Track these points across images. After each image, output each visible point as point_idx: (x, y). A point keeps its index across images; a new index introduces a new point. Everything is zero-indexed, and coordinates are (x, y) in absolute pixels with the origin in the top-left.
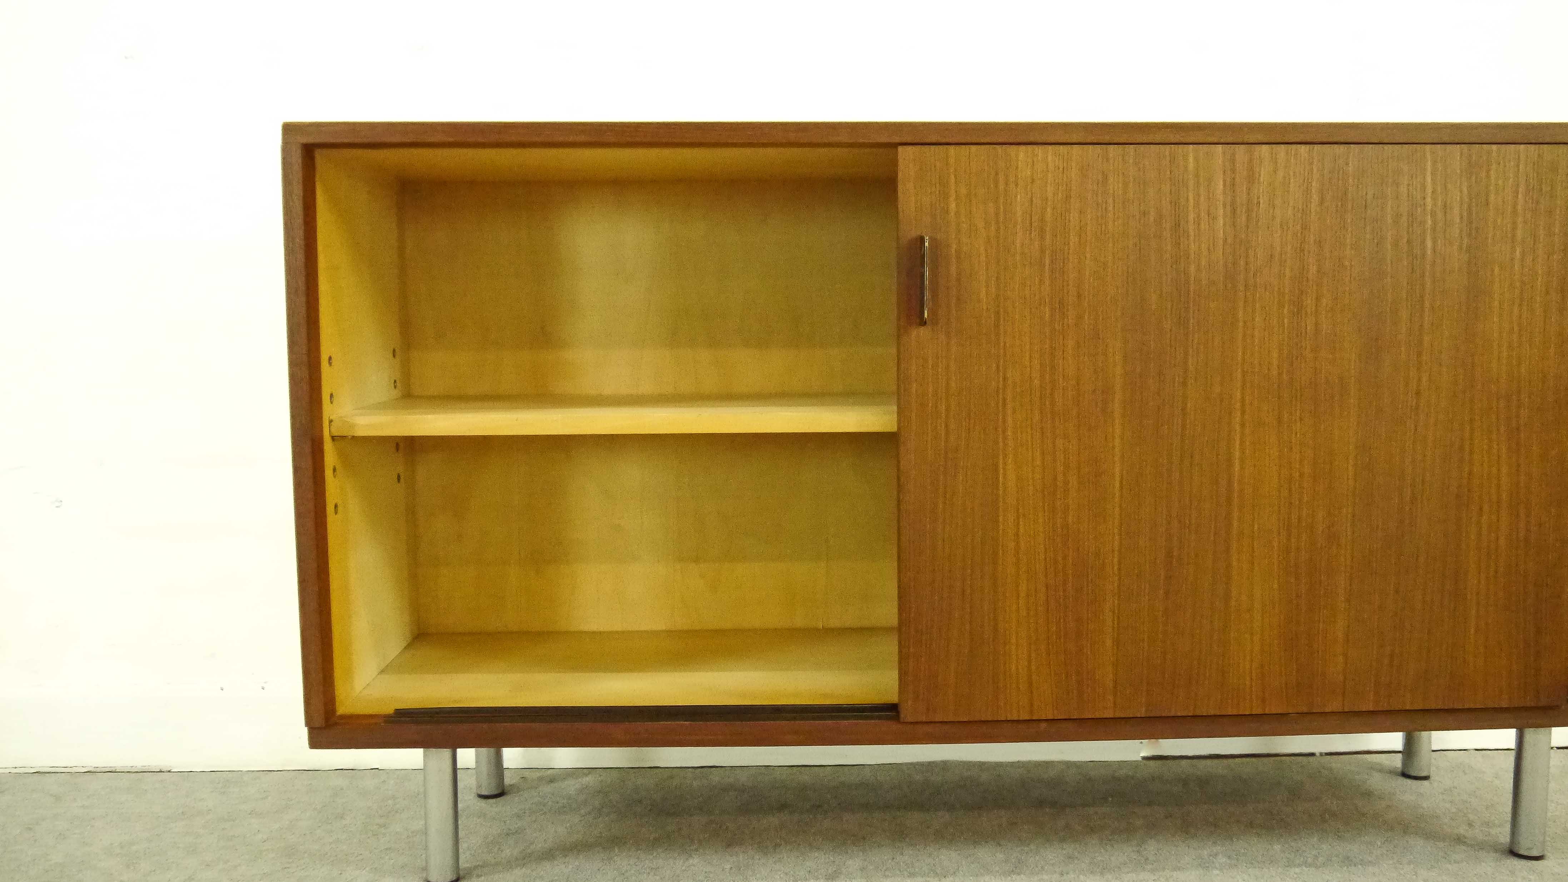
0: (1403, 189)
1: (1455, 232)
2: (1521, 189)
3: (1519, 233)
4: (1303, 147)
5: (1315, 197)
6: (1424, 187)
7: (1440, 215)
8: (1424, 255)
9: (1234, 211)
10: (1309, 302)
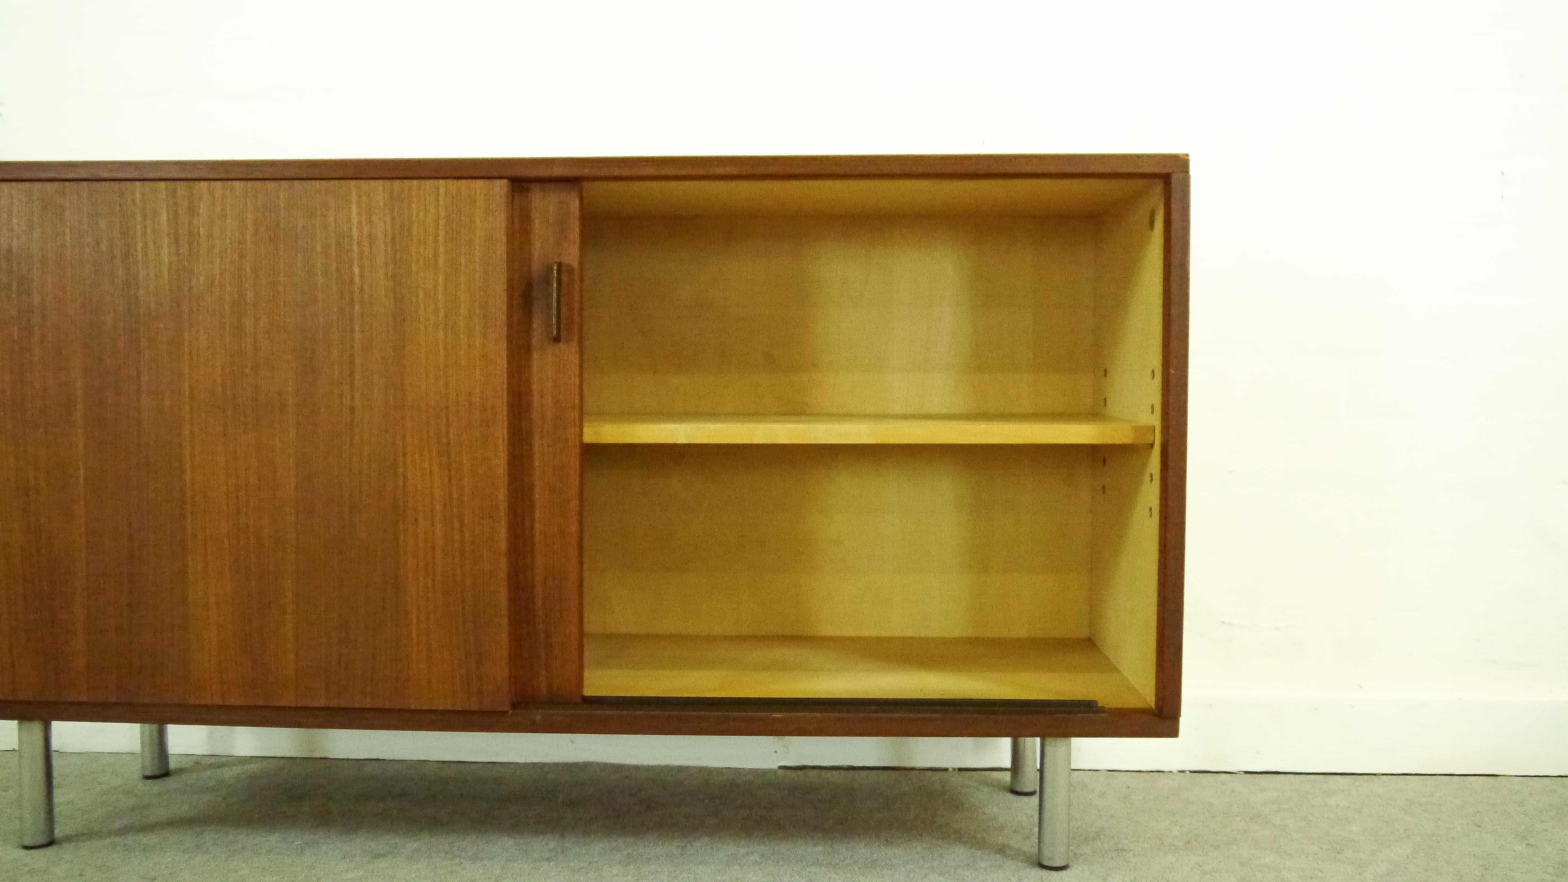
0: (331, 219)
1: (380, 260)
2: (442, 222)
3: (441, 260)
4: (238, 183)
5: (251, 229)
6: (349, 221)
7: (366, 243)
8: (352, 282)
9: (177, 241)
10: (248, 323)
